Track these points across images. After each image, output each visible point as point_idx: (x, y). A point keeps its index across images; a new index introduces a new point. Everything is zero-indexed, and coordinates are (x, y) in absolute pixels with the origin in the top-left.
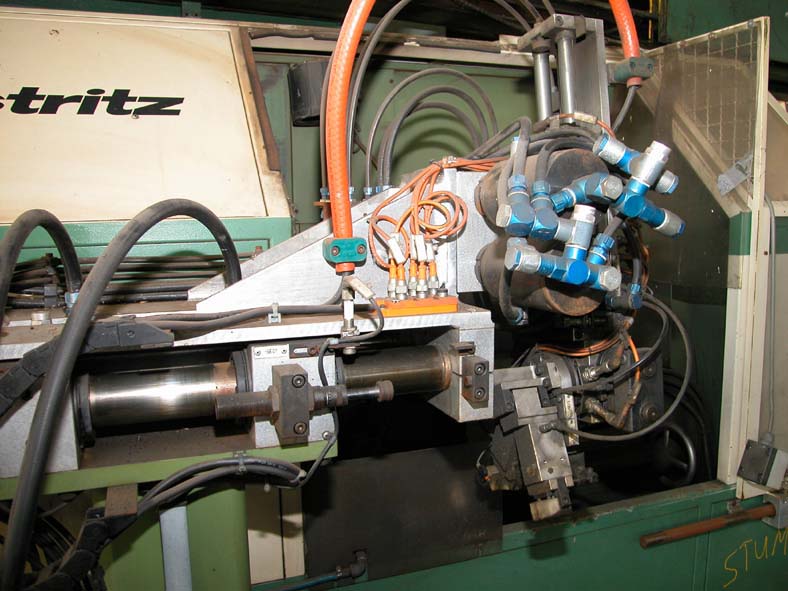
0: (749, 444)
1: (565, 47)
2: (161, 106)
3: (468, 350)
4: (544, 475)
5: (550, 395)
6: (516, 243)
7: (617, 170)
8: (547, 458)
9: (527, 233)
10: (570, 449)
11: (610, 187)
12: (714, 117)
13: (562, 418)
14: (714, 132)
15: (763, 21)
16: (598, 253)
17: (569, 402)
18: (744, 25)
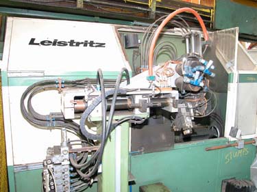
0: (232, 128)
1: (193, 38)
2: (101, 45)
3: (174, 98)
4: (187, 125)
5: (188, 109)
6: (186, 77)
7: (203, 65)
8: (187, 122)
9: (187, 75)
10: (192, 120)
11: (202, 68)
12: (225, 50)
13: (190, 114)
14: (225, 53)
15: (237, 28)
16: (200, 80)
17: (192, 110)
18: (233, 29)
